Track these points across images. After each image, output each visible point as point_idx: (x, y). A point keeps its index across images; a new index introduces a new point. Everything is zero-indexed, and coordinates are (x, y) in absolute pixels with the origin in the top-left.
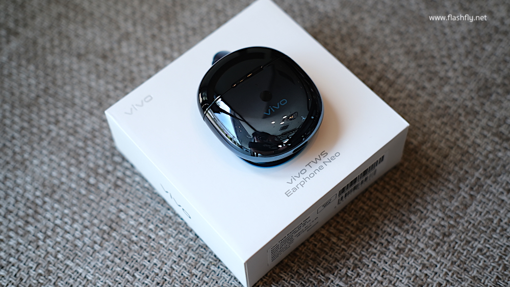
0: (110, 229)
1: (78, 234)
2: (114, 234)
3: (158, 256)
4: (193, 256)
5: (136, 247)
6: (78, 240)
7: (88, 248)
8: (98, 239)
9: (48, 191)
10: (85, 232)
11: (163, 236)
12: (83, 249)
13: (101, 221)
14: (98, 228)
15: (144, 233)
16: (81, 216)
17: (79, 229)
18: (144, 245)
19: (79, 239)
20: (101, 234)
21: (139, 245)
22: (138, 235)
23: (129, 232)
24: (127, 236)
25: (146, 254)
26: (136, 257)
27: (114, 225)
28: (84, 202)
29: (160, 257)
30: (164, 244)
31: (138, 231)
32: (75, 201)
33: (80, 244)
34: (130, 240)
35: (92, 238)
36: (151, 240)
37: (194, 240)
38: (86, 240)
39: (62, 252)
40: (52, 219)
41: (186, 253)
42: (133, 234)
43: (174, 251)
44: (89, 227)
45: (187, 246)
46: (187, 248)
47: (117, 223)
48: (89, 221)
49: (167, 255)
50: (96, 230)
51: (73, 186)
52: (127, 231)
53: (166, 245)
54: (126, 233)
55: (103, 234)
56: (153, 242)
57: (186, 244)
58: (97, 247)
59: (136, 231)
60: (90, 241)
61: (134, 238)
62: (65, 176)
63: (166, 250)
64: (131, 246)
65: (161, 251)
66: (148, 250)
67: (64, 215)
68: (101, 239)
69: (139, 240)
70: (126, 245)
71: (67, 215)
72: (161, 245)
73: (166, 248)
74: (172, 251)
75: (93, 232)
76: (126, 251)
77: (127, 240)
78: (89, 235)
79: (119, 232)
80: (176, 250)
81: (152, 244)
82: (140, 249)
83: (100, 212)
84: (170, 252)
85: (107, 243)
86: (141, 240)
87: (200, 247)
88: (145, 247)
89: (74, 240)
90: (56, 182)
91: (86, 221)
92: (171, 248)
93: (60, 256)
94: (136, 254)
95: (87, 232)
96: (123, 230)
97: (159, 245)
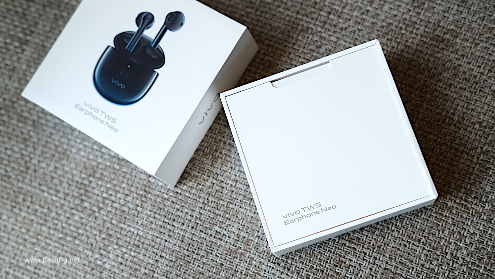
0: (145, 193)
1: (122, 202)
2: (149, 196)
3: (187, 206)
4: (214, 200)
5: (169, 203)
6: (124, 207)
7: (133, 211)
8: (138, 202)
9: (90, 172)
10: (127, 199)
11: (187, 189)
12: (130, 213)
13: (137, 188)
14: (136, 193)
15: (172, 190)
16: (120, 187)
17: (122, 198)
18: (174, 200)
19: (124, 205)
20: (139, 198)
21: (170, 201)
22: (168, 193)
23: (160, 191)
24: (160, 196)
25: (178, 207)
26: (171, 210)
27: (147, 189)
28: (120, 175)
29: (189, 206)
30: (189, 196)
31: (167, 190)
32: (113, 176)
33: (126, 209)
34: (163, 198)
35: (134, 203)
36: (178, 194)
37: (211, 187)
38: (130, 205)
39: (115, 218)
40: (100, 194)
41: (208, 199)
42: (164, 193)
43: (198, 199)
44: (129, 194)
45: (207, 193)
46: (208, 195)
47: (149, 187)
48: (128, 190)
49: (194, 204)
50: (135, 195)
51: (108, 164)
52: (158, 191)
53: (191, 197)
54: (158, 193)
55: (141, 198)
56: (180, 196)
57: (206, 192)
58: (139, 209)
59: (165, 190)
60: (133, 205)
61: (166, 196)
62: (99, 158)
63: (191, 200)
64: (165, 203)
65: (189, 201)
66: (178, 203)
67: (108, 189)
68: (141, 202)
69: (170, 197)
70: (161, 203)
71: (110, 188)
72: (187, 196)
73: (191, 199)
74: (196, 200)
75: (134, 198)
76: (162, 207)
77: (161, 199)
78: (131, 201)
79: (153, 193)
80: (199, 199)
81: (180, 198)
82: (172, 203)
83: (134, 181)
84: (195, 201)
85: (146, 204)
86: (171, 196)
87: (217, 192)
88: (175, 201)
89: (121, 207)
90: (94, 163)
91: (126, 190)
92: (195, 198)
93: (114, 222)
94: (170, 208)
95: (129, 199)
96: (155, 192)
97: (186, 197)
